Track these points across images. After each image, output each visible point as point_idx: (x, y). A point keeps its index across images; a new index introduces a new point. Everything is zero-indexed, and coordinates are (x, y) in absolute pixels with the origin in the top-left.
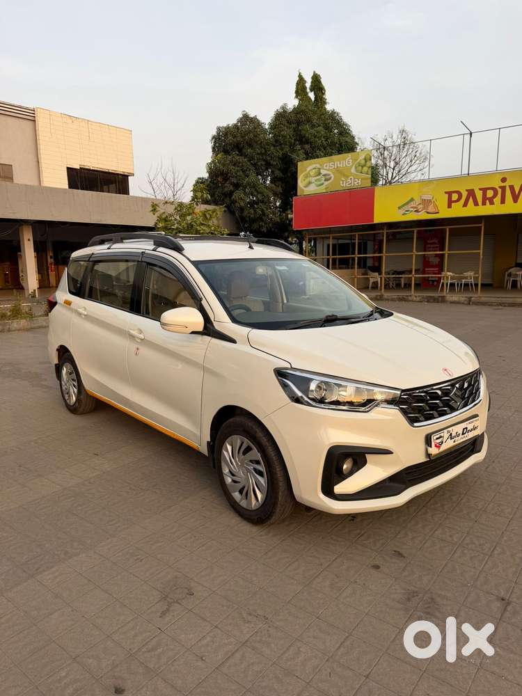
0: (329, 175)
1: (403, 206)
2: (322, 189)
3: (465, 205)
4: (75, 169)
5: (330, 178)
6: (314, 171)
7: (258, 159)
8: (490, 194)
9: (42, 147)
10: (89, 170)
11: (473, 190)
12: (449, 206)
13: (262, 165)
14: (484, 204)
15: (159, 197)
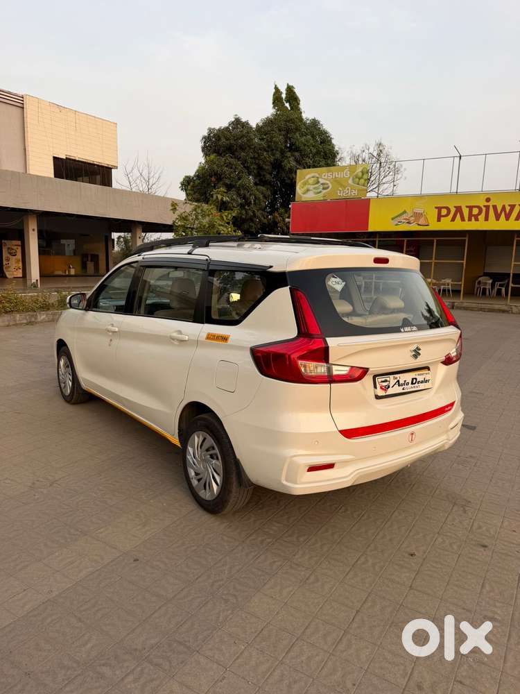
0: (327, 184)
1: (397, 217)
2: (319, 197)
3: (453, 220)
4: (61, 159)
5: (328, 188)
6: (312, 179)
7: (252, 163)
8: (475, 211)
9: (29, 135)
10: (75, 160)
11: (460, 207)
12: (439, 220)
13: (254, 168)
14: (470, 220)
15: (134, 190)
